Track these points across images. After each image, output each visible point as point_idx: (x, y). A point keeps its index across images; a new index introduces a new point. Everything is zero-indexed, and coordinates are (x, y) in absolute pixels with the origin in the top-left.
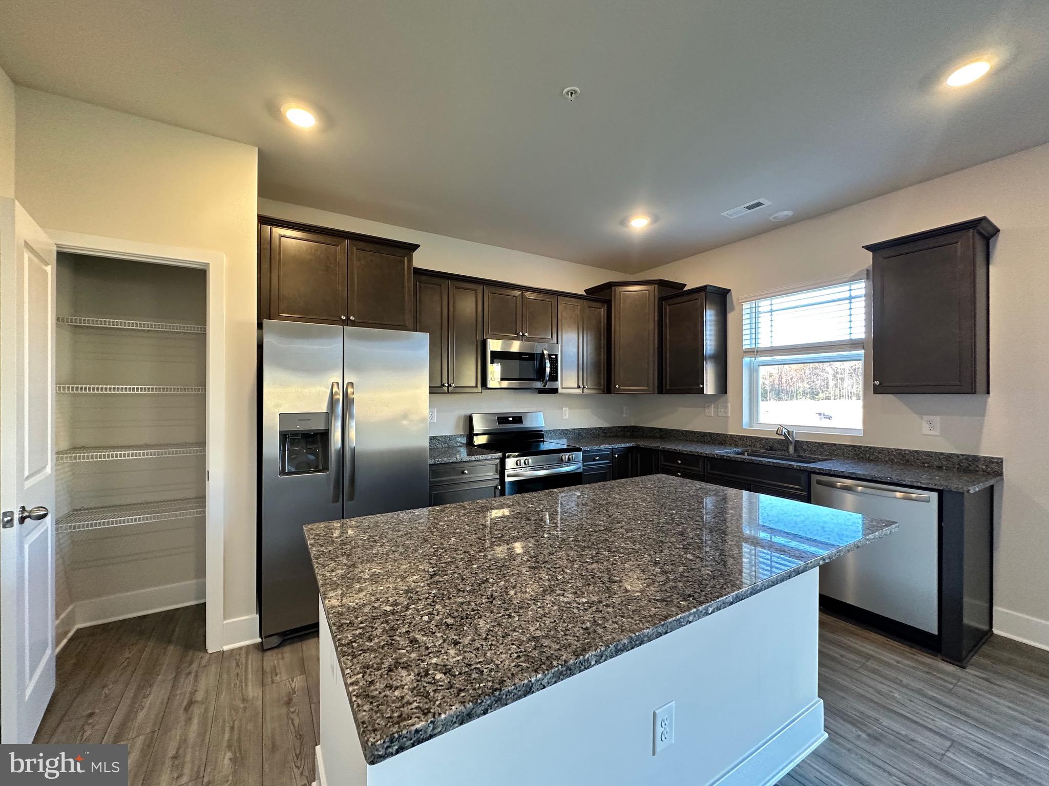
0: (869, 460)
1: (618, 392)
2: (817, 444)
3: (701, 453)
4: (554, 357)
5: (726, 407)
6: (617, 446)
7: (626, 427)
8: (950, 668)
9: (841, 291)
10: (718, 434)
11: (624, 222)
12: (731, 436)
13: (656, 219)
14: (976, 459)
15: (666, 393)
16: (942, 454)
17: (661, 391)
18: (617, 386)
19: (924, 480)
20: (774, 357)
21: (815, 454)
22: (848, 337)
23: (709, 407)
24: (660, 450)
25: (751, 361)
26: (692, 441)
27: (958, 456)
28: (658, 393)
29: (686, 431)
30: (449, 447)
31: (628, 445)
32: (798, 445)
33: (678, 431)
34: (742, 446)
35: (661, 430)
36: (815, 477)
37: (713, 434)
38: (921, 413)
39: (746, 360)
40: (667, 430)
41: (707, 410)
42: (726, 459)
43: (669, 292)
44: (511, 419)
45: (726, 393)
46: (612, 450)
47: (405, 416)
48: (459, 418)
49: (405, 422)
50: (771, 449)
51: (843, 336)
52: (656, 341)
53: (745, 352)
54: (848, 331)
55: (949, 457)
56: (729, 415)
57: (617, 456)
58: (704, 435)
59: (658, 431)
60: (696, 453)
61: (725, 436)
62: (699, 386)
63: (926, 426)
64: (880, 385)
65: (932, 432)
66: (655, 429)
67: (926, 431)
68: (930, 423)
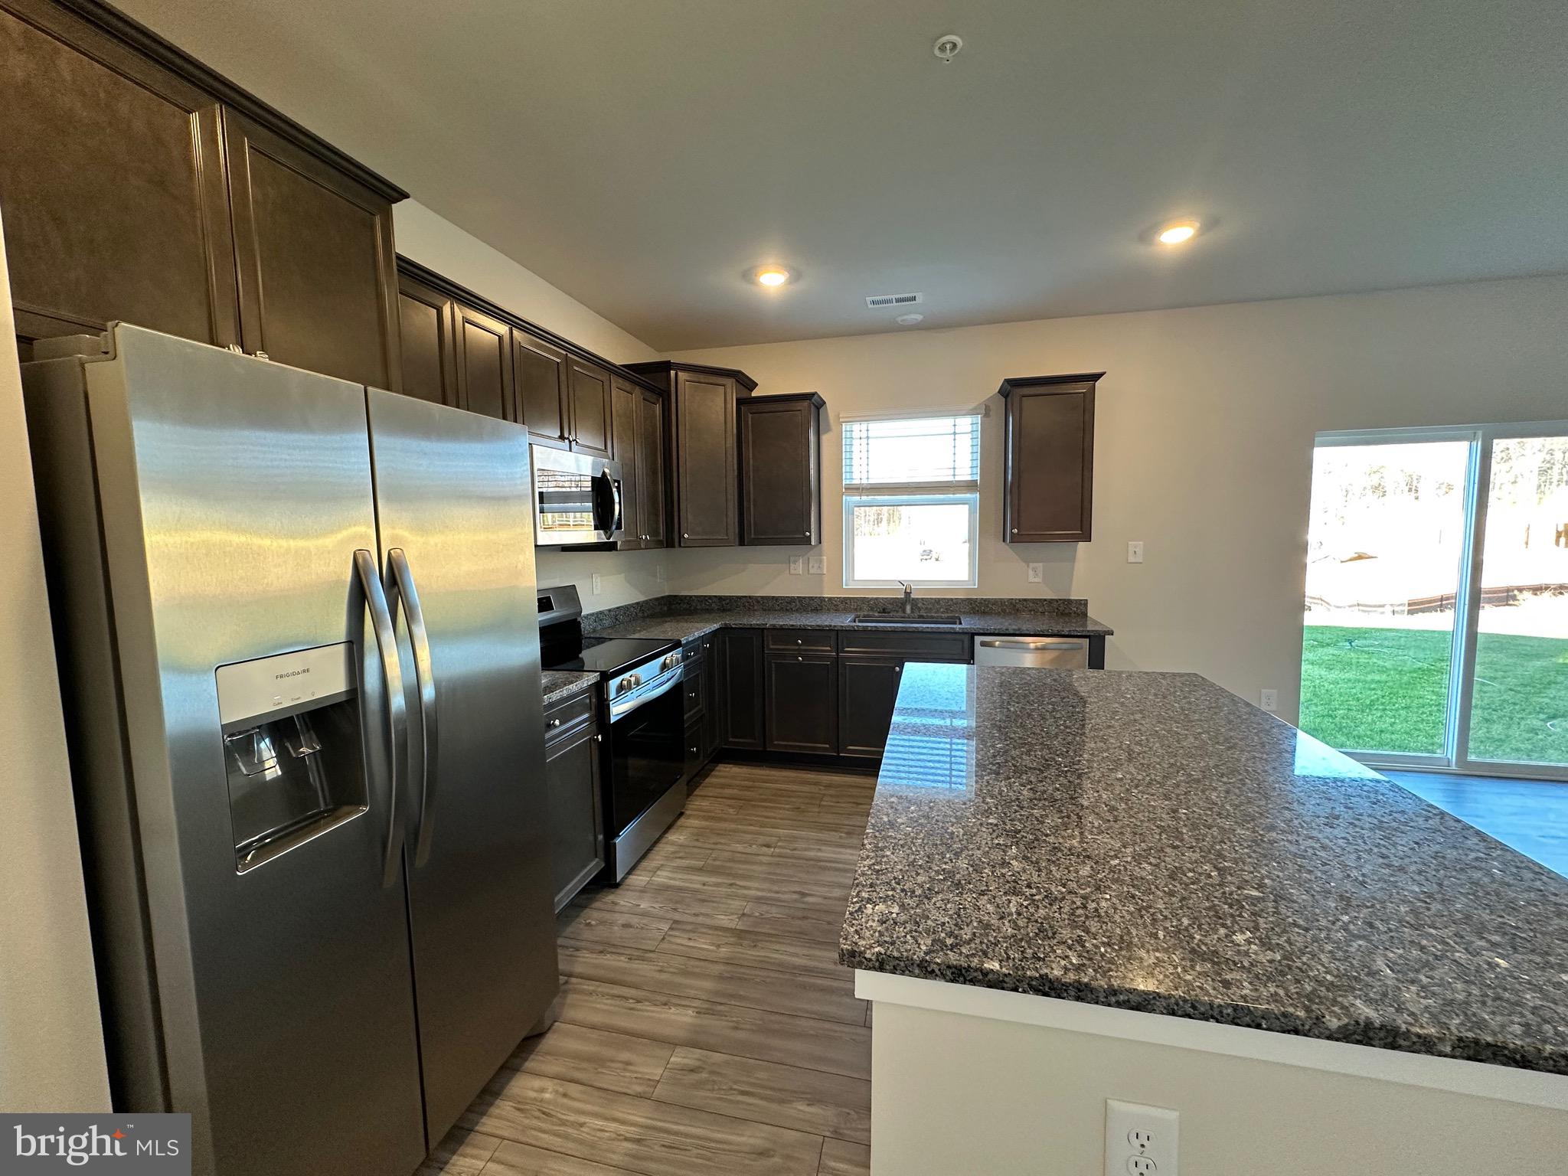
0: (984, 613)
1: (686, 545)
5: (821, 561)
9: (944, 424)
10: (811, 598)
11: (748, 276)
14: (1069, 601)
15: (748, 545)
16: (1045, 600)
18: (685, 536)
20: (876, 497)
22: (951, 479)
23: (795, 562)
25: (852, 500)
27: (1057, 601)
28: (741, 545)
29: (762, 597)
31: (715, 627)
32: (915, 603)
33: (750, 598)
34: (844, 609)
35: (720, 598)
36: (978, 639)
37: (804, 598)
38: (1027, 562)
39: (847, 498)
40: (730, 598)
41: (792, 566)
45: (820, 542)
50: (884, 611)
51: (945, 476)
52: (736, 467)
53: (846, 488)
54: (951, 472)
55: (1050, 602)
56: (826, 572)
57: (707, 645)
58: (792, 600)
60: (827, 626)
61: (822, 599)
62: (804, 534)
63: (1031, 572)
64: (1018, 534)
65: (1036, 580)
66: (710, 597)
67: (1032, 579)
68: (1035, 570)
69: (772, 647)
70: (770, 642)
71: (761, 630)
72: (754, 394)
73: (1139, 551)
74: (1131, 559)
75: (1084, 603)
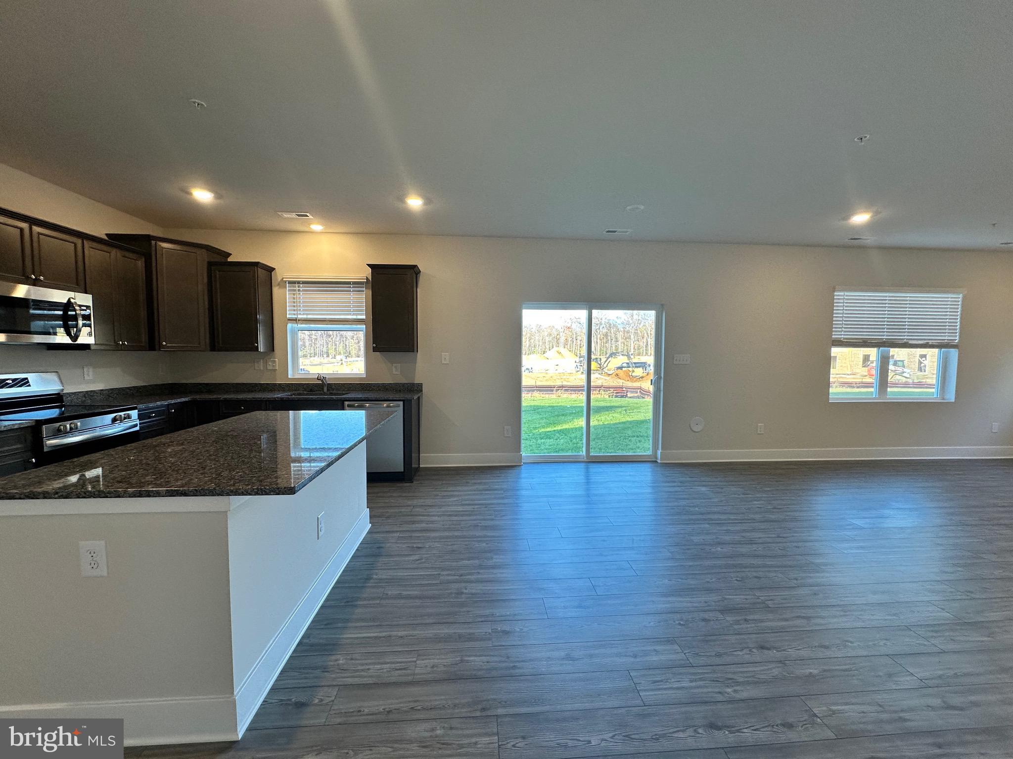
0: (369, 391)
1: (166, 349)
2: (341, 385)
3: (264, 398)
4: (85, 308)
5: (274, 361)
6: (173, 402)
7: (163, 385)
8: (408, 484)
10: (268, 384)
12: (280, 384)
13: (219, 197)
14: (413, 384)
15: (219, 350)
16: (401, 384)
17: (213, 348)
18: (163, 343)
19: (397, 396)
21: (339, 391)
23: (258, 362)
24: (222, 401)
25: (292, 326)
26: (244, 392)
27: (407, 384)
28: (211, 351)
29: (237, 384)
31: (183, 400)
32: (330, 386)
33: (228, 384)
34: (289, 390)
36: (346, 403)
37: (263, 384)
38: (392, 363)
39: (289, 326)
41: (256, 365)
42: (285, 400)
43: (217, 259)
44: (10, 382)
45: (274, 351)
46: (168, 405)
50: (311, 390)
52: (206, 303)
53: (289, 320)
55: (403, 385)
56: (277, 368)
57: (173, 411)
58: (254, 385)
60: (259, 398)
61: (275, 384)
62: (254, 344)
63: (394, 369)
64: (376, 347)
65: (397, 373)
66: (200, 384)
67: (394, 372)
68: (396, 367)
69: (225, 411)
70: (224, 409)
71: (217, 402)
72: (229, 260)
73: (447, 358)
74: (443, 362)
75: (420, 385)
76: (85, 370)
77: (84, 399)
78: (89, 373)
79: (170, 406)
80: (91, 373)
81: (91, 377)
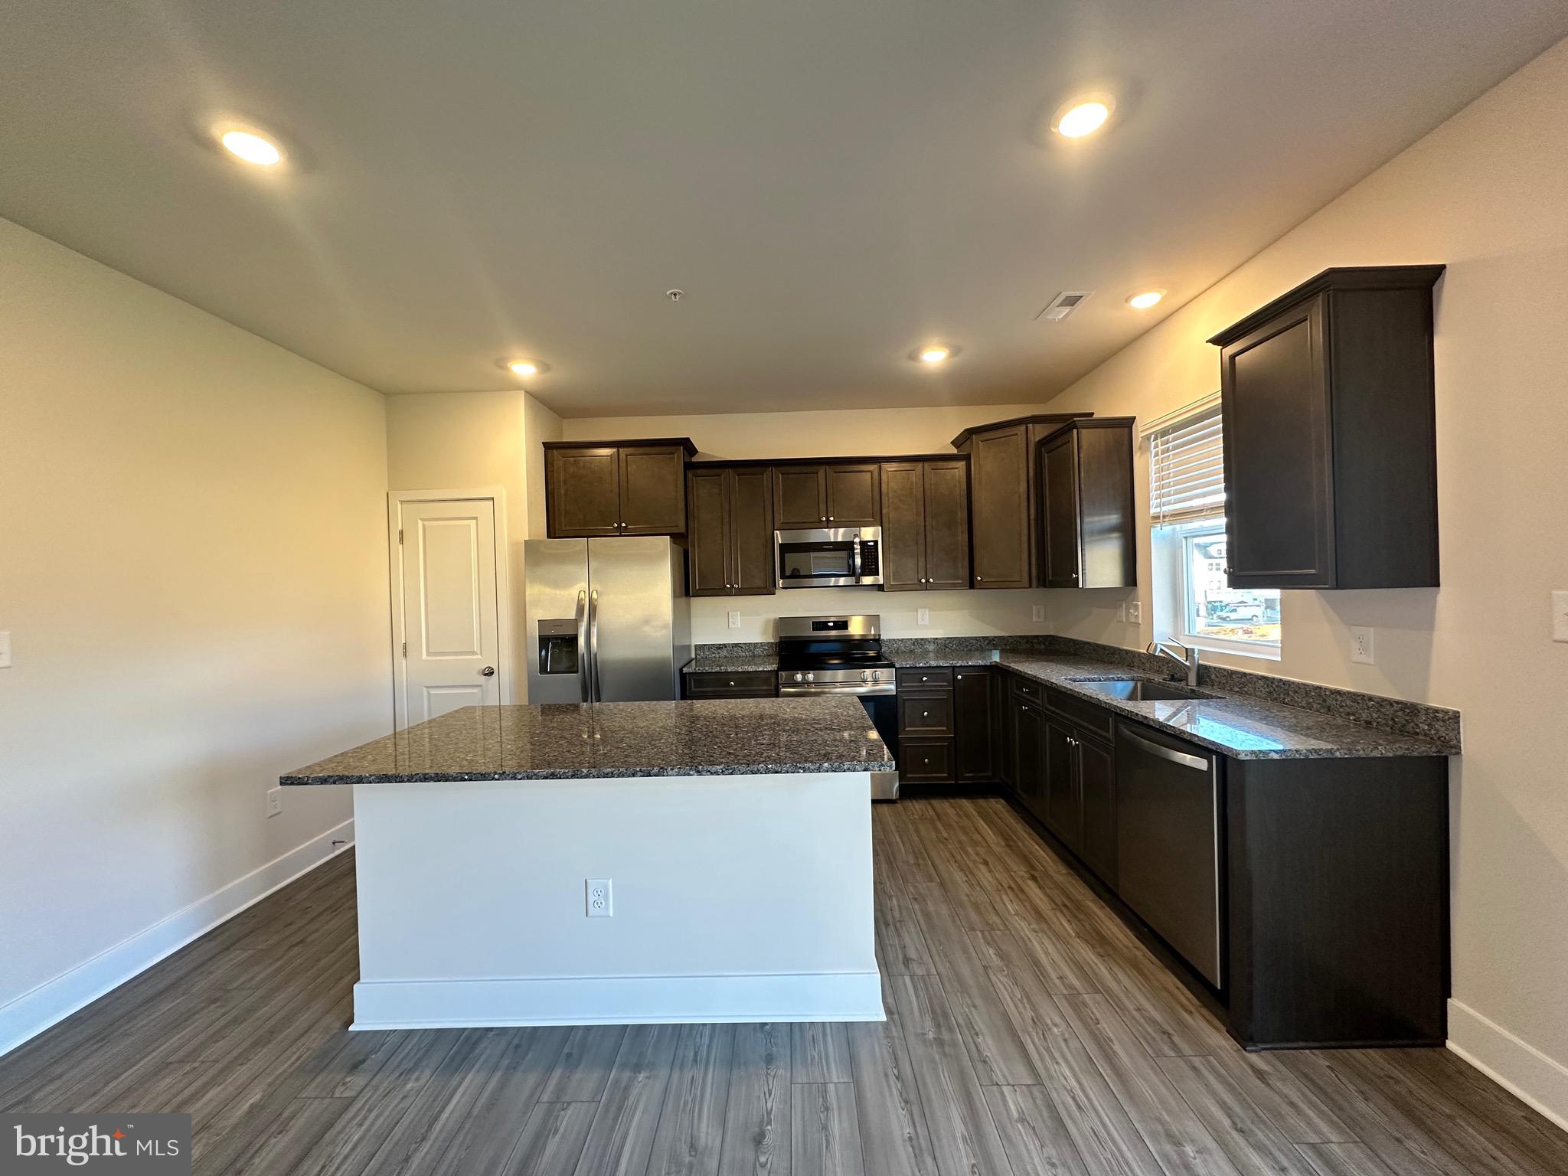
1: (983, 586)
4: (872, 544)
5: (1137, 608)
7: (1036, 636)
10: (1126, 652)
12: (1140, 655)
13: (956, 351)
18: (979, 578)
23: (1120, 607)
29: (1099, 645)
30: (754, 656)
31: (976, 662)
33: (1090, 644)
35: (1075, 642)
37: (1122, 650)
38: (1350, 622)
40: (1081, 643)
44: (831, 624)
45: (1135, 581)
46: (952, 668)
47: (647, 622)
48: (767, 622)
49: (647, 628)
53: (1153, 518)
57: (959, 677)
58: (1114, 651)
59: (1072, 643)
61: (1135, 654)
65: (1363, 658)
66: (1071, 640)
67: (1359, 657)
68: (1359, 639)
74: (1561, 632)
75: (1453, 715)
76: (919, 613)
77: (913, 647)
78: (924, 616)
79: (956, 670)
80: (927, 616)
81: (926, 622)
